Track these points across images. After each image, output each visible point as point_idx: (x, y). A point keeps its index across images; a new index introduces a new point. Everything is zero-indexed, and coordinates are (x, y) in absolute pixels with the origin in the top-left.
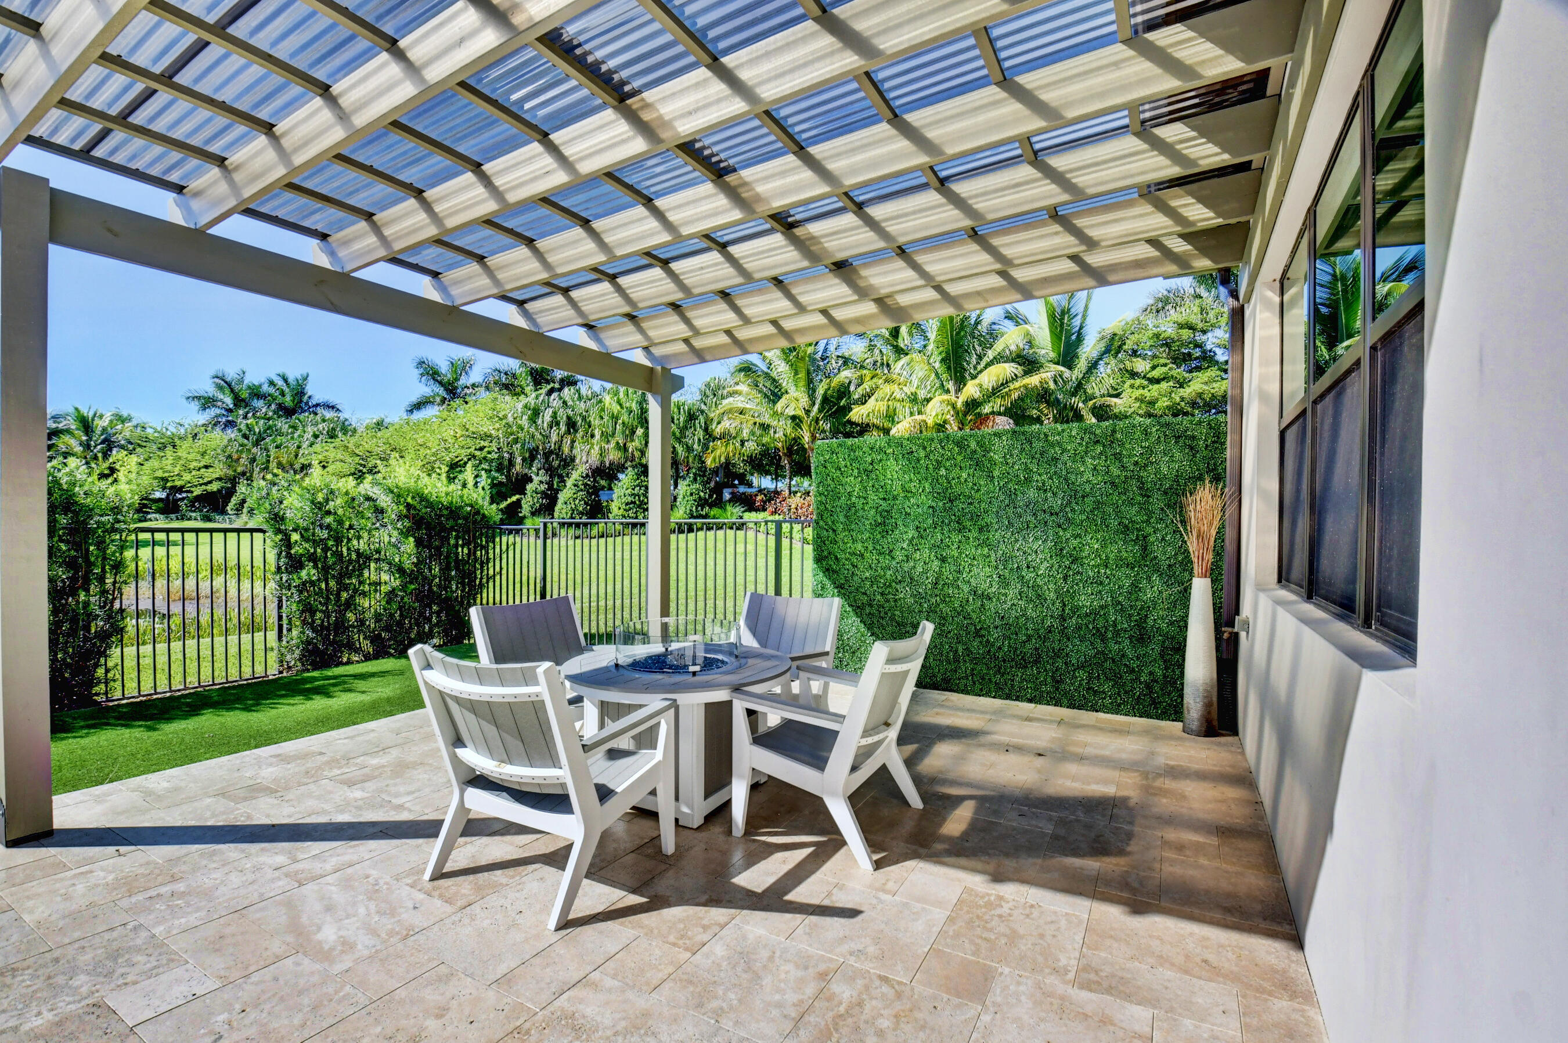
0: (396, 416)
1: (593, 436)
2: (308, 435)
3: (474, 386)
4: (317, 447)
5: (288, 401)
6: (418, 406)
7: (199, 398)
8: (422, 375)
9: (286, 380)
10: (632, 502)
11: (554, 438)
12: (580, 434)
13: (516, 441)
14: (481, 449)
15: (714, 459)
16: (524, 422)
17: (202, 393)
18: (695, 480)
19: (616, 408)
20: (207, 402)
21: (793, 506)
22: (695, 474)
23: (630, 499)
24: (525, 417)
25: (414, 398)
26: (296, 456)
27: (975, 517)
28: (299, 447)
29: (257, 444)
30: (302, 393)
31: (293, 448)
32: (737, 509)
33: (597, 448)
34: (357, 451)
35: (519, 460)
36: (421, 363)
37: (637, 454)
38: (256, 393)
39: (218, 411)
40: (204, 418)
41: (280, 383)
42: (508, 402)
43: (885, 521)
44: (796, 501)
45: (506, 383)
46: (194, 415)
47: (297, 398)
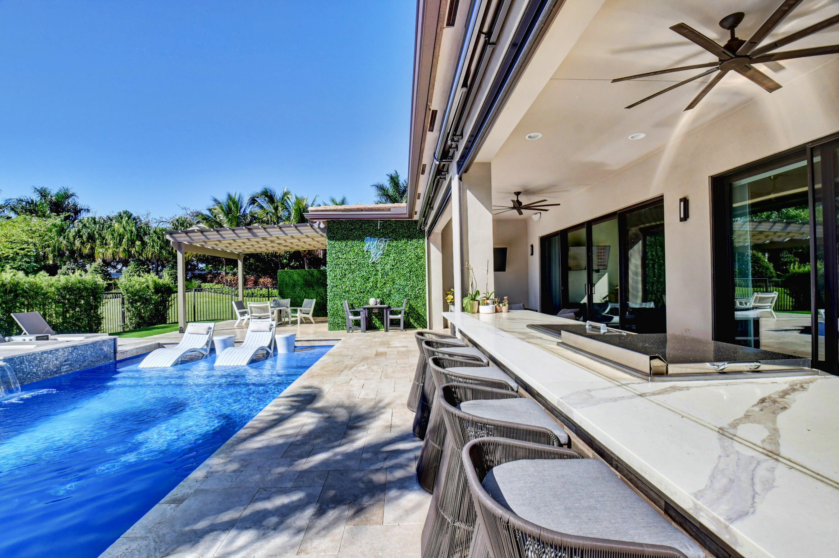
11: (77, 244)
12: (98, 242)
13: (48, 245)
14: (23, 249)
16: (54, 234)
21: (229, 280)
24: (54, 231)
27: (312, 285)
32: (197, 282)
33: (110, 251)
35: (50, 256)
37: (137, 255)
42: (35, 221)
43: (294, 286)
44: (230, 277)
45: (29, 209)
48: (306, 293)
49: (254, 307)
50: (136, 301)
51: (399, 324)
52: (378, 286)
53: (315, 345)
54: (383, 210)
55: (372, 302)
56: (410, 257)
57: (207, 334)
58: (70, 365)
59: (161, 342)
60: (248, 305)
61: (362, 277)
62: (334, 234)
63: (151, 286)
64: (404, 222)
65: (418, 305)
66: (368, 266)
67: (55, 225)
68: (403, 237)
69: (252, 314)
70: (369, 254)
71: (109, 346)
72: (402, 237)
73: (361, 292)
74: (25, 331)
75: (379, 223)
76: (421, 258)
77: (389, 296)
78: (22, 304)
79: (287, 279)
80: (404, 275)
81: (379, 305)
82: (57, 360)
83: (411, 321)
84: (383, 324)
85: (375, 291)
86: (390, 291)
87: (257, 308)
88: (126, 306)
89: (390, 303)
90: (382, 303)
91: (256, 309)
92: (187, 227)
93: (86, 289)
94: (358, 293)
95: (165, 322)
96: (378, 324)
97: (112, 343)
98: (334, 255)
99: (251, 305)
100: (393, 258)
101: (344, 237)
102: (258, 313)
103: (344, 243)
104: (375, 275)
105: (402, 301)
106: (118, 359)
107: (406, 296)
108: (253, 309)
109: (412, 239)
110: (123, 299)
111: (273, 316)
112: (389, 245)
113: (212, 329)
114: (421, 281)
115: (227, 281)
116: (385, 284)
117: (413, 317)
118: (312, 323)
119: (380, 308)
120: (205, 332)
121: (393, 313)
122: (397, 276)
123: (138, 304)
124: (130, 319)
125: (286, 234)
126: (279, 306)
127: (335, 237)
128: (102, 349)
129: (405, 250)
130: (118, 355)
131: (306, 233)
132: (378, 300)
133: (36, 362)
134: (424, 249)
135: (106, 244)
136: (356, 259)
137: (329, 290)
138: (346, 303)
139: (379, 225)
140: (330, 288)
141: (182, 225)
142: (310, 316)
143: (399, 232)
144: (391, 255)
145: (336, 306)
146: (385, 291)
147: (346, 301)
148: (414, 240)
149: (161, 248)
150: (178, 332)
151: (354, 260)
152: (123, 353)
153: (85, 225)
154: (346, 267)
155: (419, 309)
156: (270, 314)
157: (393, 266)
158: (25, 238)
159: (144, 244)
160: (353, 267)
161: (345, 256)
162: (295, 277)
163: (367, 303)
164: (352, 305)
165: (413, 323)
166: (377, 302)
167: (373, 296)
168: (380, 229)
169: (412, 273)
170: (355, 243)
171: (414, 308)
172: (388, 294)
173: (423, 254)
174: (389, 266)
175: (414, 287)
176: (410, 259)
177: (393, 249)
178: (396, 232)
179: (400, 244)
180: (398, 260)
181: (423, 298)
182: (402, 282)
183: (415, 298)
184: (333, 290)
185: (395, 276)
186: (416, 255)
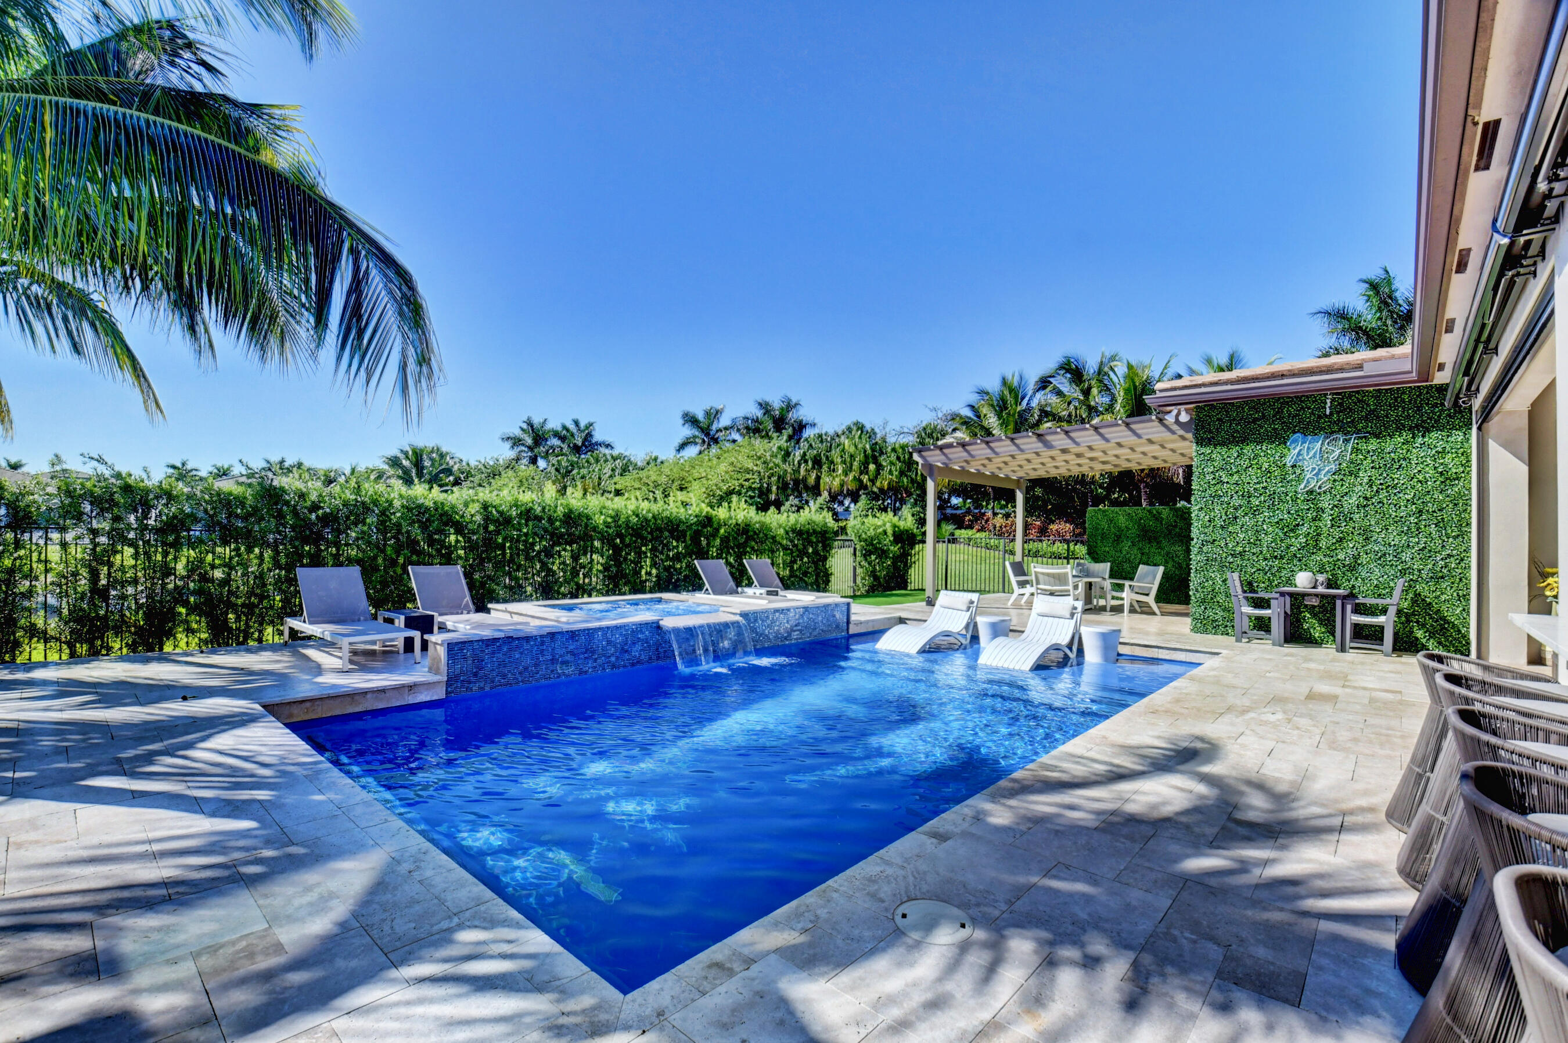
0: (667, 453)
2: (606, 469)
3: (726, 429)
4: (617, 478)
5: (579, 442)
6: (682, 446)
7: (510, 438)
8: (687, 423)
9: (576, 423)
11: (802, 472)
12: (825, 467)
13: (772, 475)
14: (748, 481)
16: (778, 460)
17: (512, 435)
19: (852, 449)
20: (516, 442)
21: (998, 525)
24: (779, 456)
25: (678, 441)
26: (598, 485)
27: (1155, 539)
28: (599, 478)
29: (564, 475)
30: (590, 435)
31: (596, 480)
32: (950, 527)
33: (837, 480)
34: (647, 482)
35: (774, 488)
36: (686, 414)
37: (869, 485)
38: (556, 434)
39: (523, 448)
40: (511, 454)
42: (760, 445)
43: (1118, 539)
44: (999, 521)
45: (754, 429)
46: (507, 453)
47: (585, 440)
48: (1143, 554)
49: (1043, 574)
50: (870, 553)
51: (1381, 639)
52: (1323, 544)
53: (1160, 657)
54: (1341, 370)
55: (1303, 580)
56: (1421, 478)
57: (968, 610)
58: (800, 631)
59: (904, 615)
60: (1033, 570)
61: (1277, 523)
62: (1210, 432)
63: (890, 532)
64: (1404, 393)
65: (1443, 598)
66: (1295, 500)
67: (780, 448)
68: (1400, 428)
69: (1040, 586)
70: (1298, 471)
71: (842, 612)
72: (1398, 428)
73: (1276, 557)
74: (756, 583)
75: (1328, 401)
76: (1458, 479)
77: (1352, 568)
78: (752, 548)
79: (1104, 524)
80: (1401, 521)
81: (1321, 590)
82: (788, 622)
83: (1419, 634)
84: (1332, 633)
85: (1313, 557)
86: (1356, 558)
87: (1048, 575)
88: (858, 559)
89: (1353, 586)
90: (1331, 584)
91: (1046, 578)
92: (938, 439)
93: (814, 531)
94: (1266, 559)
95: (905, 588)
96: (1317, 632)
97: (845, 608)
98: (1209, 477)
99: (1037, 570)
100: (1366, 480)
101: (1235, 437)
102: (1050, 585)
103: (1234, 452)
104: (1314, 520)
105: (1392, 584)
106: (851, 632)
107: (1403, 572)
108: (1041, 577)
109: (1428, 430)
110: (855, 549)
111: (1077, 592)
112: (1356, 450)
113: (975, 604)
114: (1456, 537)
115: (995, 528)
116: (1341, 540)
117: (1424, 626)
118: (1154, 614)
119: (1323, 596)
120: (965, 608)
121: (1358, 609)
122: (1377, 523)
123: (873, 557)
124: (863, 579)
125: (1107, 440)
126: (1087, 576)
127: (1213, 438)
128: (834, 616)
129: (1404, 459)
130: (851, 626)
131: (1148, 434)
132: (1321, 578)
133: (769, 622)
134: (1467, 455)
135: (834, 470)
136: (1265, 484)
137: (1194, 550)
138: (1235, 579)
139: (1329, 404)
140: (1198, 546)
141: (930, 436)
142: (1151, 600)
143: (1387, 417)
144: (1361, 474)
145: (1211, 582)
146: (1341, 556)
147: (1236, 575)
148: (1434, 435)
149: (902, 473)
150: (924, 603)
151: (1258, 486)
152: (859, 623)
153: (811, 445)
154: (1236, 501)
155: (1444, 607)
156: (1070, 588)
157: (1366, 498)
158: (750, 466)
159: (879, 467)
160: (1255, 502)
161: (1236, 477)
162: (1122, 521)
163: (1289, 582)
164: (1250, 584)
165: (1424, 641)
166: (1317, 581)
167: (1306, 568)
168: (1331, 414)
169: (1424, 517)
170: (1264, 448)
171: (1430, 603)
172: (1350, 565)
173: (1461, 469)
174: (1353, 500)
175: (1430, 551)
176: (1420, 482)
177: (1369, 460)
178: (1378, 417)
179: (1389, 445)
180: (1381, 484)
181: (1461, 580)
182: (1394, 539)
183: (1432, 578)
184: (1205, 549)
185: (1373, 523)
186: (1441, 473)
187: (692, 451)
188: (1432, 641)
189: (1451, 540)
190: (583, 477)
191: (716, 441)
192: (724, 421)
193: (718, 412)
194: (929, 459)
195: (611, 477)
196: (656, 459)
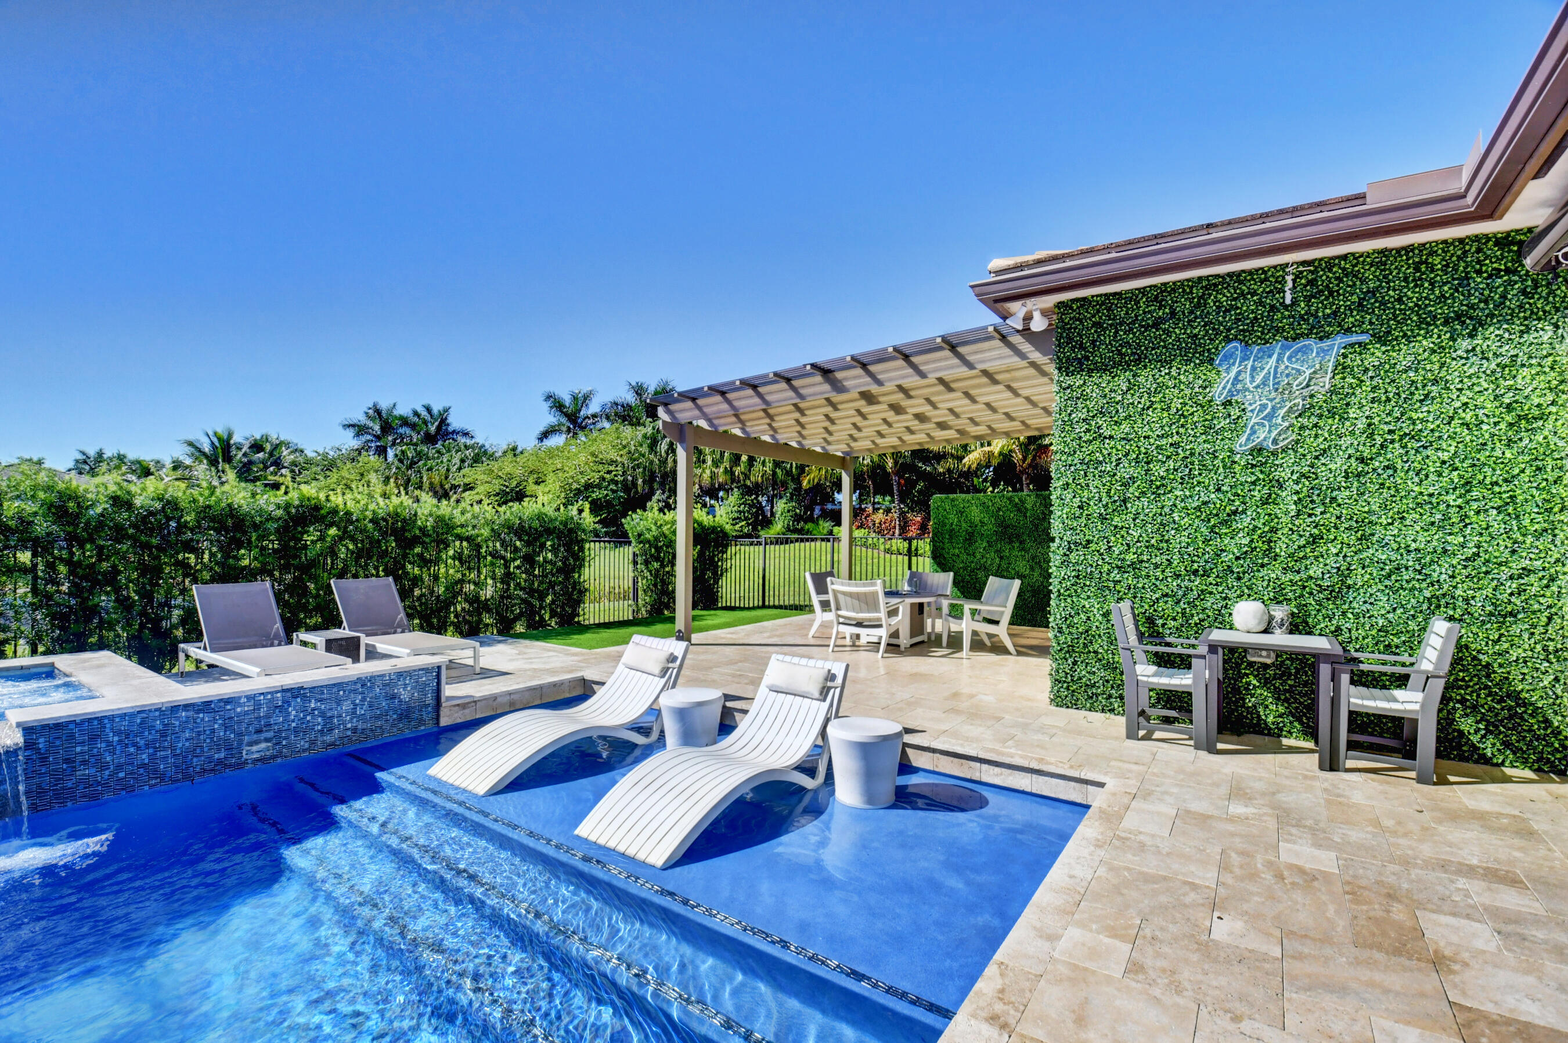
0: (528, 442)
1: (704, 462)
2: (456, 460)
3: (594, 416)
4: (466, 471)
5: (433, 429)
6: (545, 435)
7: (353, 426)
8: (551, 407)
9: (429, 409)
10: (738, 518)
11: (671, 462)
13: (638, 466)
14: (609, 472)
15: (809, 482)
16: (644, 449)
17: (355, 421)
18: (791, 499)
20: (360, 430)
21: (877, 521)
22: (791, 494)
23: (736, 515)
24: (645, 445)
25: (542, 428)
26: (446, 478)
27: (1018, 536)
28: (448, 470)
29: (410, 467)
30: (443, 422)
31: (443, 471)
32: (828, 524)
34: (500, 474)
35: (640, 481)
36: (549, 397)
37: (742, 478)
38: (405, 422)
39: (369, 437)
40: (355, 443)
41: (424, 413)
42: (628, 432)
43: (970, 538)
45: (624, 415)
46: (349, 441)
47: (439, 428)
48: (1001, 558)
49: (844, 593)
52: (1281, 547)
54: (1321, 207)
55: (1246, 618)
56: (1468, 416)
57: (664, 675)
58: (277, 741)
59: (591, 673)
60: (830, 587)
61: (1198, 509)
62: (1082, 347)
64: (1433, 253)
65: (1514, 655)
66: (1229, 465)
67: (646, 436)
68: (1427, 322)
69: (839, 613)
70: (1235, 413)
71: (420, 687)
72: (1422, 322)
73: (1195, 572)
75: (1289, 279)
77: (1336, 594)
79: (953, 518)
80: (1430, 502)
81: (1278, 636)
83: (1467, 725)
85: (1264, 572)
86: (1342, 574)
87: (850, 595)
88: (639, 568)
90: (1297, 628)
91: (849, 599)
94: (1178, 576)
95: (710, 607)
96: (1272, 713)
98: (1082, 427)
99: (835, 587)
100: (1361, 425)
101: (1123, 356)
102: (854, 610)
103: (1123, 381)
104: (1265, 502)
105: (1412, 625)
106: (444, 722)
107: (1435, 605)
108: (841, 597)
109: (1482, 323)
110: (634, 554)
111: (894, 621)
112: (1343, 368)
113: (678, 662)
114: (1538, 535)
116: (1314, 540)
117: (1475, 708)
121: (1362, 679)
122: (1384, 507)
124: (644, 595)
125: (923, 375)
126: (916, 593)
127: (1087, 358)
129: (1435, 382)
130: (444, 711)
131: (983, 361)
132: (1280, 613)
136: (1176, 438)
137: (1055, 559)
138: (1124, 612)
139: (1290, 284)
140: (1061, 551)
142: (1002, 631)
143: (1400, 300)
144: (1352, 413)
145: (1083, 617)
146: (1315, 571)
147: (1125, 606)
148: (1495, 332)
151: (1164, 442)
154: (1127, 470)
155: (1515, 673)
156: (882, 614)
157: (1362, 460)
158: (613, 456)
160: (1159, 471)
161: (1125, 427)
162: (975, 513)
163: (1222, 621)
164: (1151, 621)
165: (1475, 739)
166: (1271, 618)
167: (1250, 593)
168: (1295, 302)
169: (1474, 494)
170: (1174, 373)
171: (1488, 665)
172: (1331, 589)
173: (1550, 397)
174: (1338, 464)
175: (1488, 561)
176: (1467, 425)
177: (1367, 386)
178: (1383, 303)
179: (1403, 357)
180: (1390, 432)
181: (1550, 619)
182: (1415, 535)
183: (1491, 614)
184: (1073, 557)
185: (1375, 507)
186: (1509, 406)
187: (557, 441)
188: (1491, 739)
189: (1529, 540)
190: (430, 469)
191: (583, 428)
192: (594, 407)
193: (587, 398)
194: (678, 415)
195: (460, 469)
196: (514, 449)
